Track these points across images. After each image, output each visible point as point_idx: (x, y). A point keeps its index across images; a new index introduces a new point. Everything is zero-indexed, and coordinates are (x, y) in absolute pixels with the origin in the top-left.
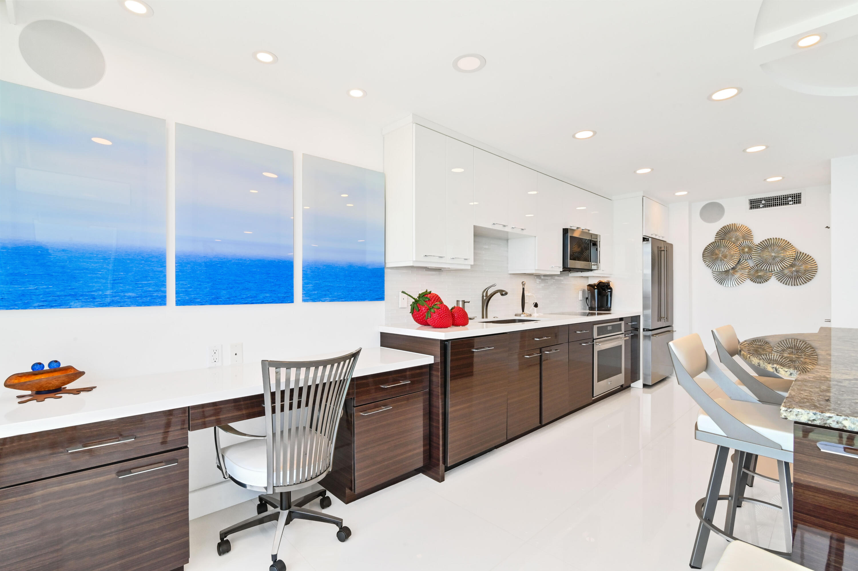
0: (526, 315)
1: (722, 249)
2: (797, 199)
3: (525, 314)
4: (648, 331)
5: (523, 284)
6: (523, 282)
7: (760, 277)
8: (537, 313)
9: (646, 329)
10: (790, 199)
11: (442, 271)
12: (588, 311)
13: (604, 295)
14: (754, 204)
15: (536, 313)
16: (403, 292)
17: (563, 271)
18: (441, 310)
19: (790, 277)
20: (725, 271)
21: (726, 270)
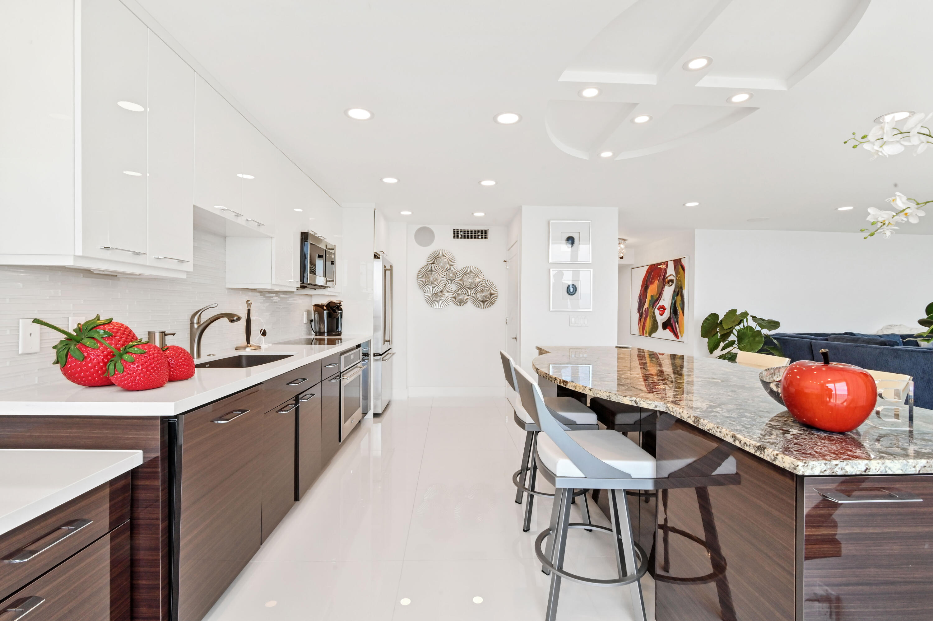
0: (253, 348)
1: (433, 273)
2: (484, 234)
3: (251, 346)
4: (378, 356)
5: (248, 303)
6: (248, 301)
7: (461, 300)
8: (265, 343)
9: (376, 354)
10: (479, 234)
11: (119, 279)
12: (313, 336)
13: (335, 318)
14: (457, 234)
15: (263, 344)
16: (36, 321)
17: (301, 287)
18: (149, 356)
19: (481, 301)
20: (435, 294)
21: (436, 292)
